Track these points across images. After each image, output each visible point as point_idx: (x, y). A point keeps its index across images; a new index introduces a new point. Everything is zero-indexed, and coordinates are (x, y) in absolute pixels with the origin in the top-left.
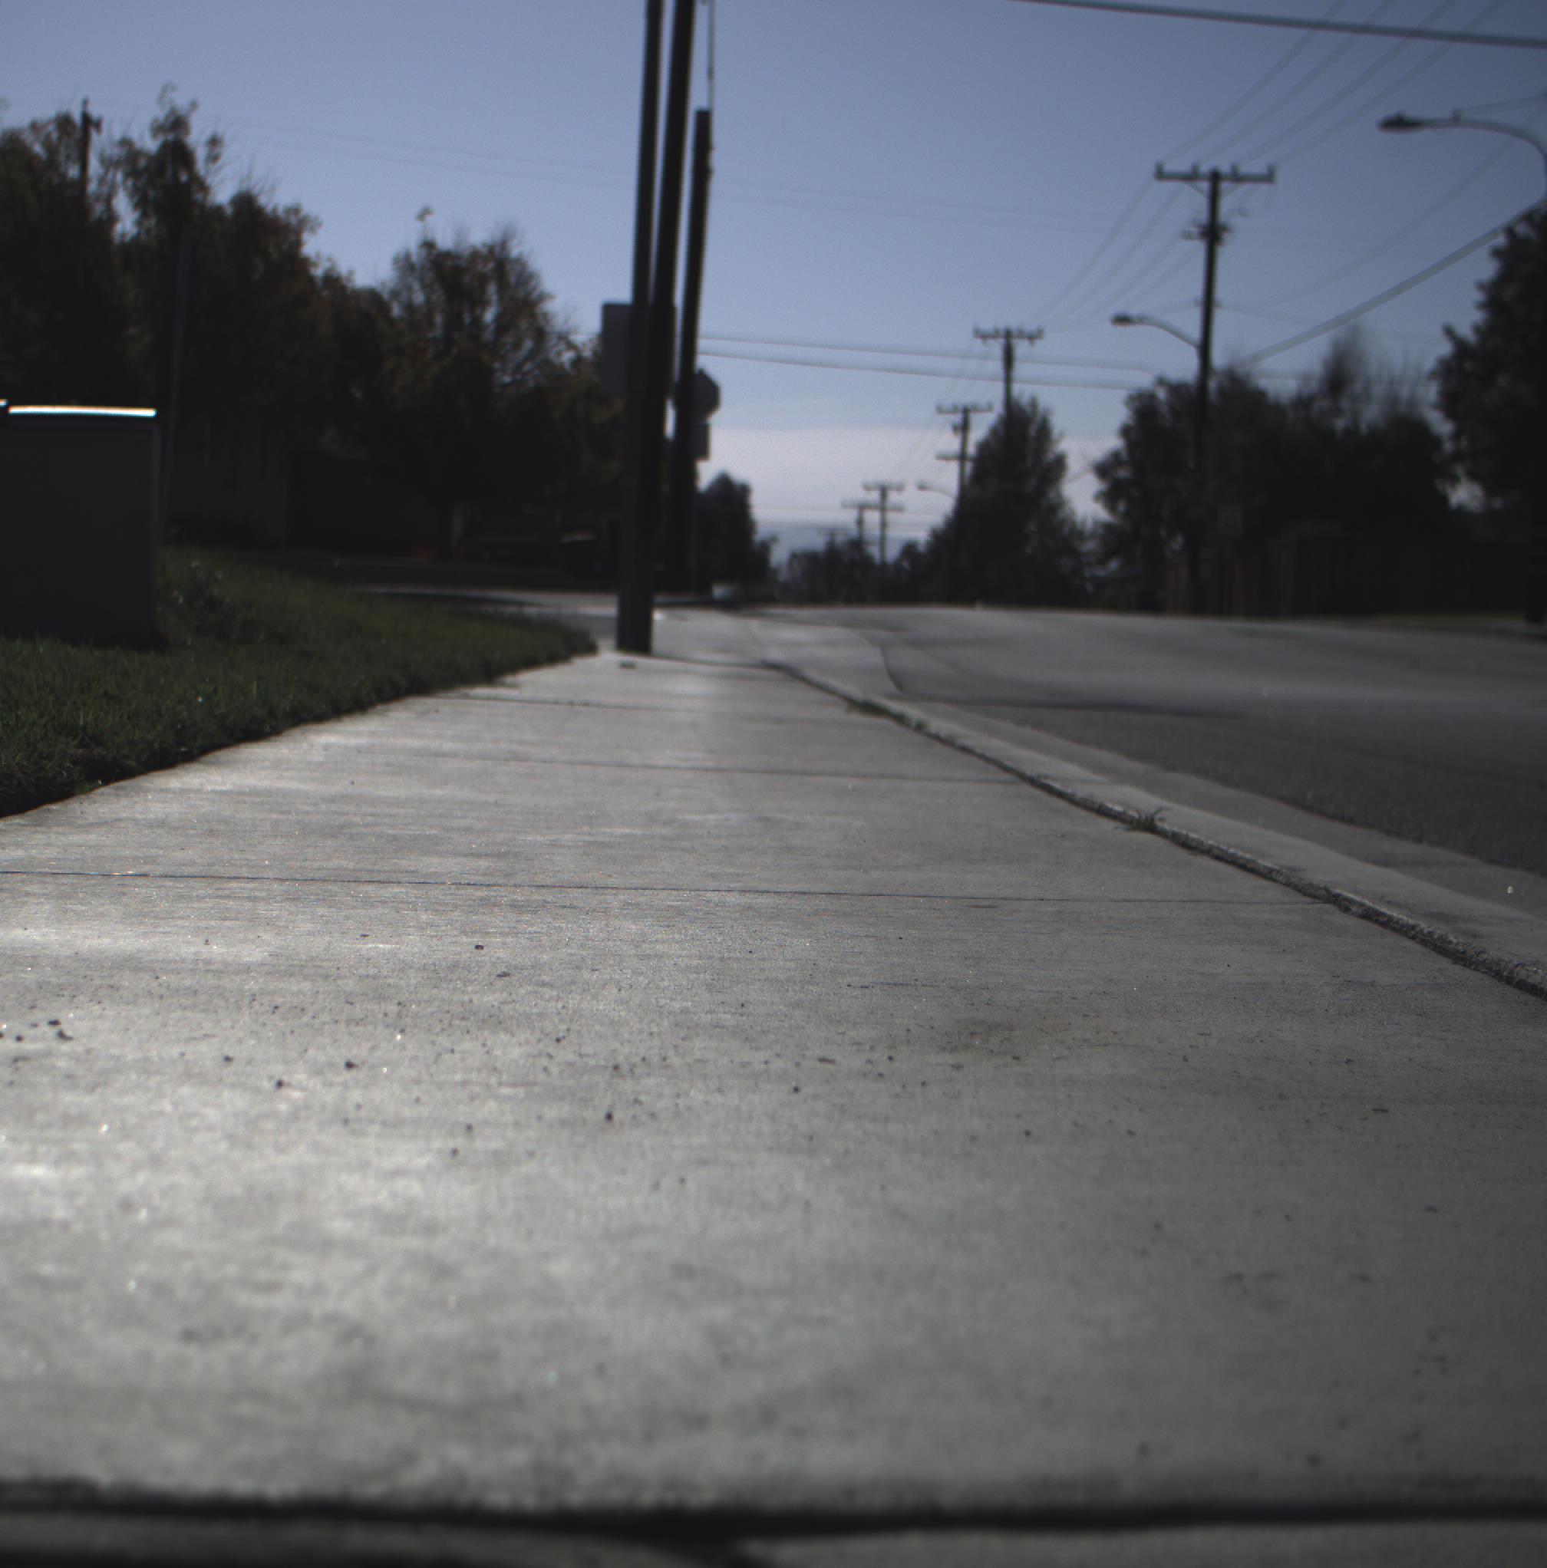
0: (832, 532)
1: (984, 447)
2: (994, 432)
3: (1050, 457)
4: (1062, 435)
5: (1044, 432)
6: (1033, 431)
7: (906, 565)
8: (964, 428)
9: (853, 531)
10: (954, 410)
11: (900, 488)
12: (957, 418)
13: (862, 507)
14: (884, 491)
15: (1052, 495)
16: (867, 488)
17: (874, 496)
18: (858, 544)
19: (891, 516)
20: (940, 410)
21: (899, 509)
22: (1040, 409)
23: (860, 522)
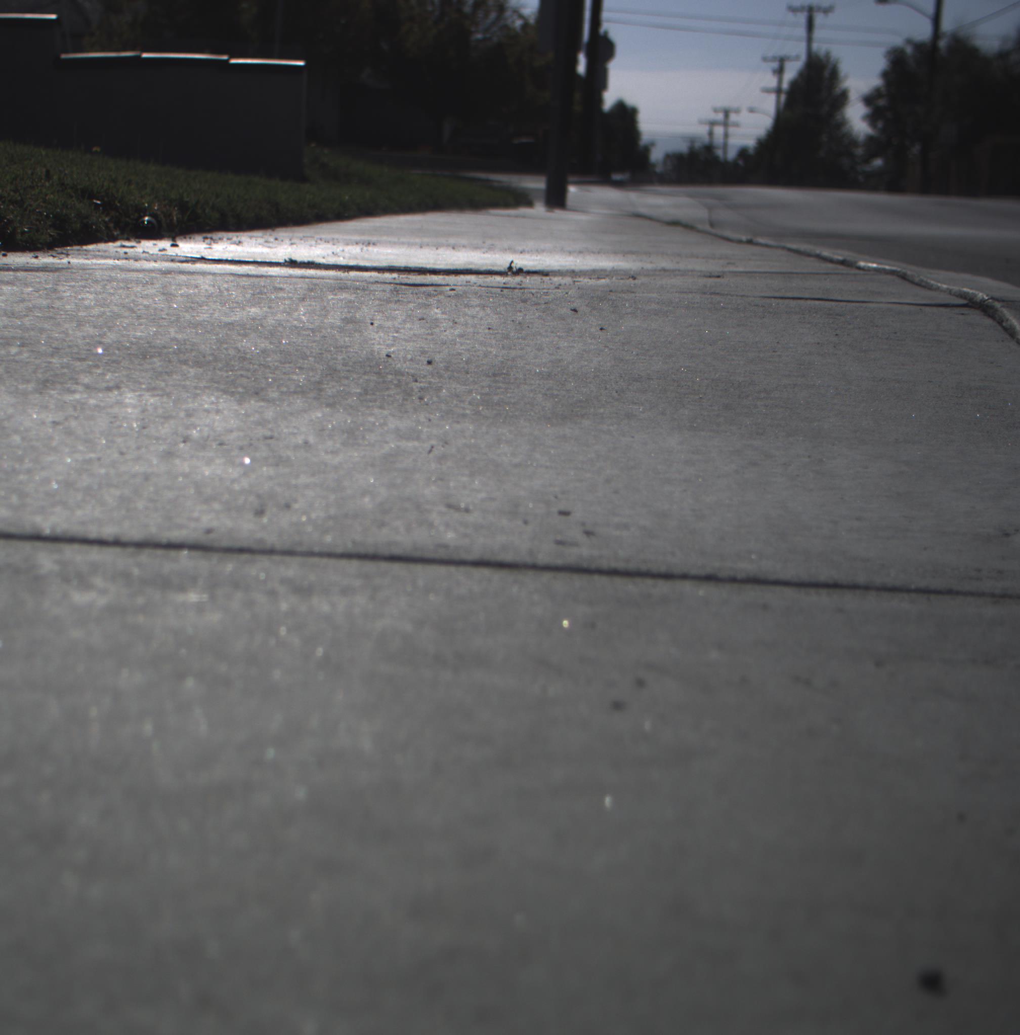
0: (692, 142)
1: (794, 84)
2: (801, 74)
3: (837, 91)
4: (846, 77)
5: (834, 74)
6: (826, 74)
7: (741, 163)
8: (779, 72)
9: (706, 139)
10: (774, 59)
11: (737, 111)
12: (775, 65)
13: (713, 124)
14: (727, 113)
15: (838, 117)
16: (716, 111)
17: (720, 117)
18: (709, 148)
19: (731, 130)
20: (765, 59)
21: (737, 125)
22: (832, 59)
23: (711, 134)
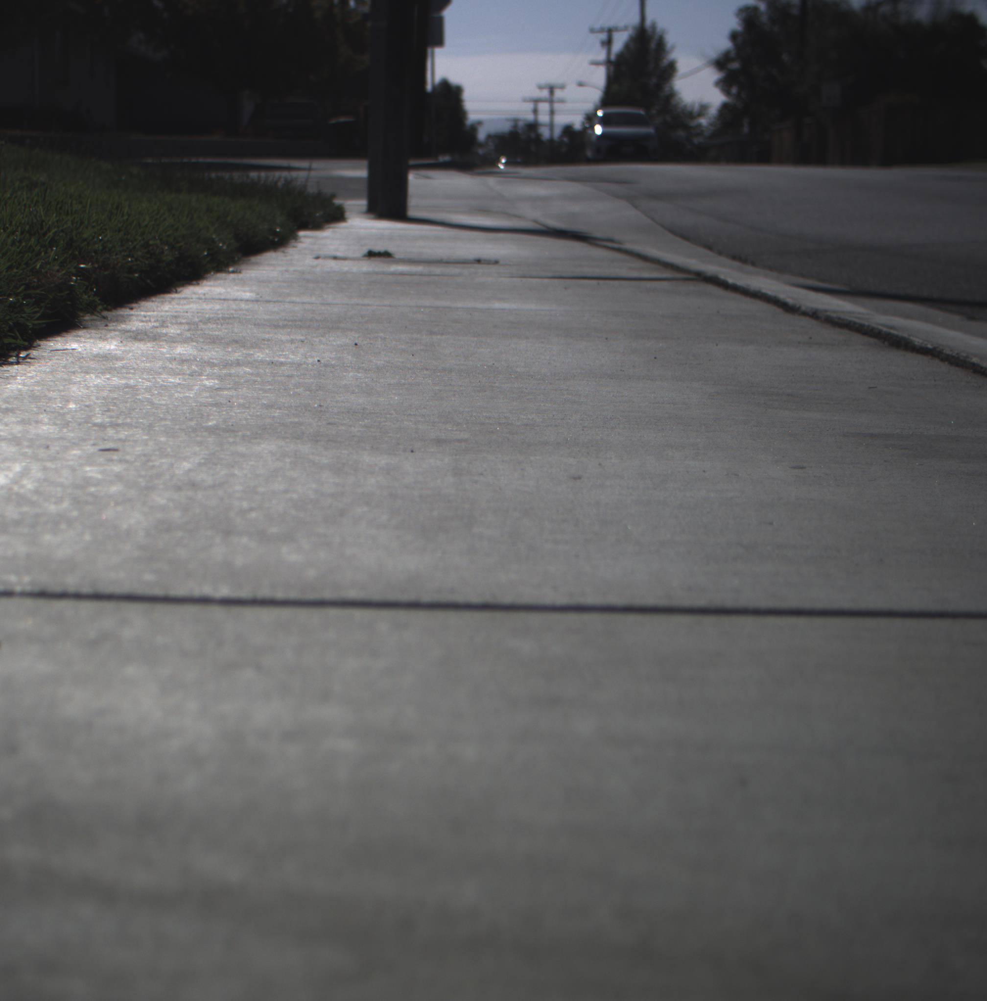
0: (516, 121)
1: (621, 56)
2: (627, 46)
3: (665, 62)
4: (673, 47)
5: (661, 45)
6: (653, 45)
7: (566, 140)
8: (608, 43)
10: (601, 30)
11: (562, 87)
12: (604, 36)
13: (536, 101)
14: (552, 89)
15: (667, 89)
16: (541, 88)
18: (533, 126)
19: (557, 106)
20: (592, 31)
21: (562, 101)
22: (658, 30)
23: (535, 111)
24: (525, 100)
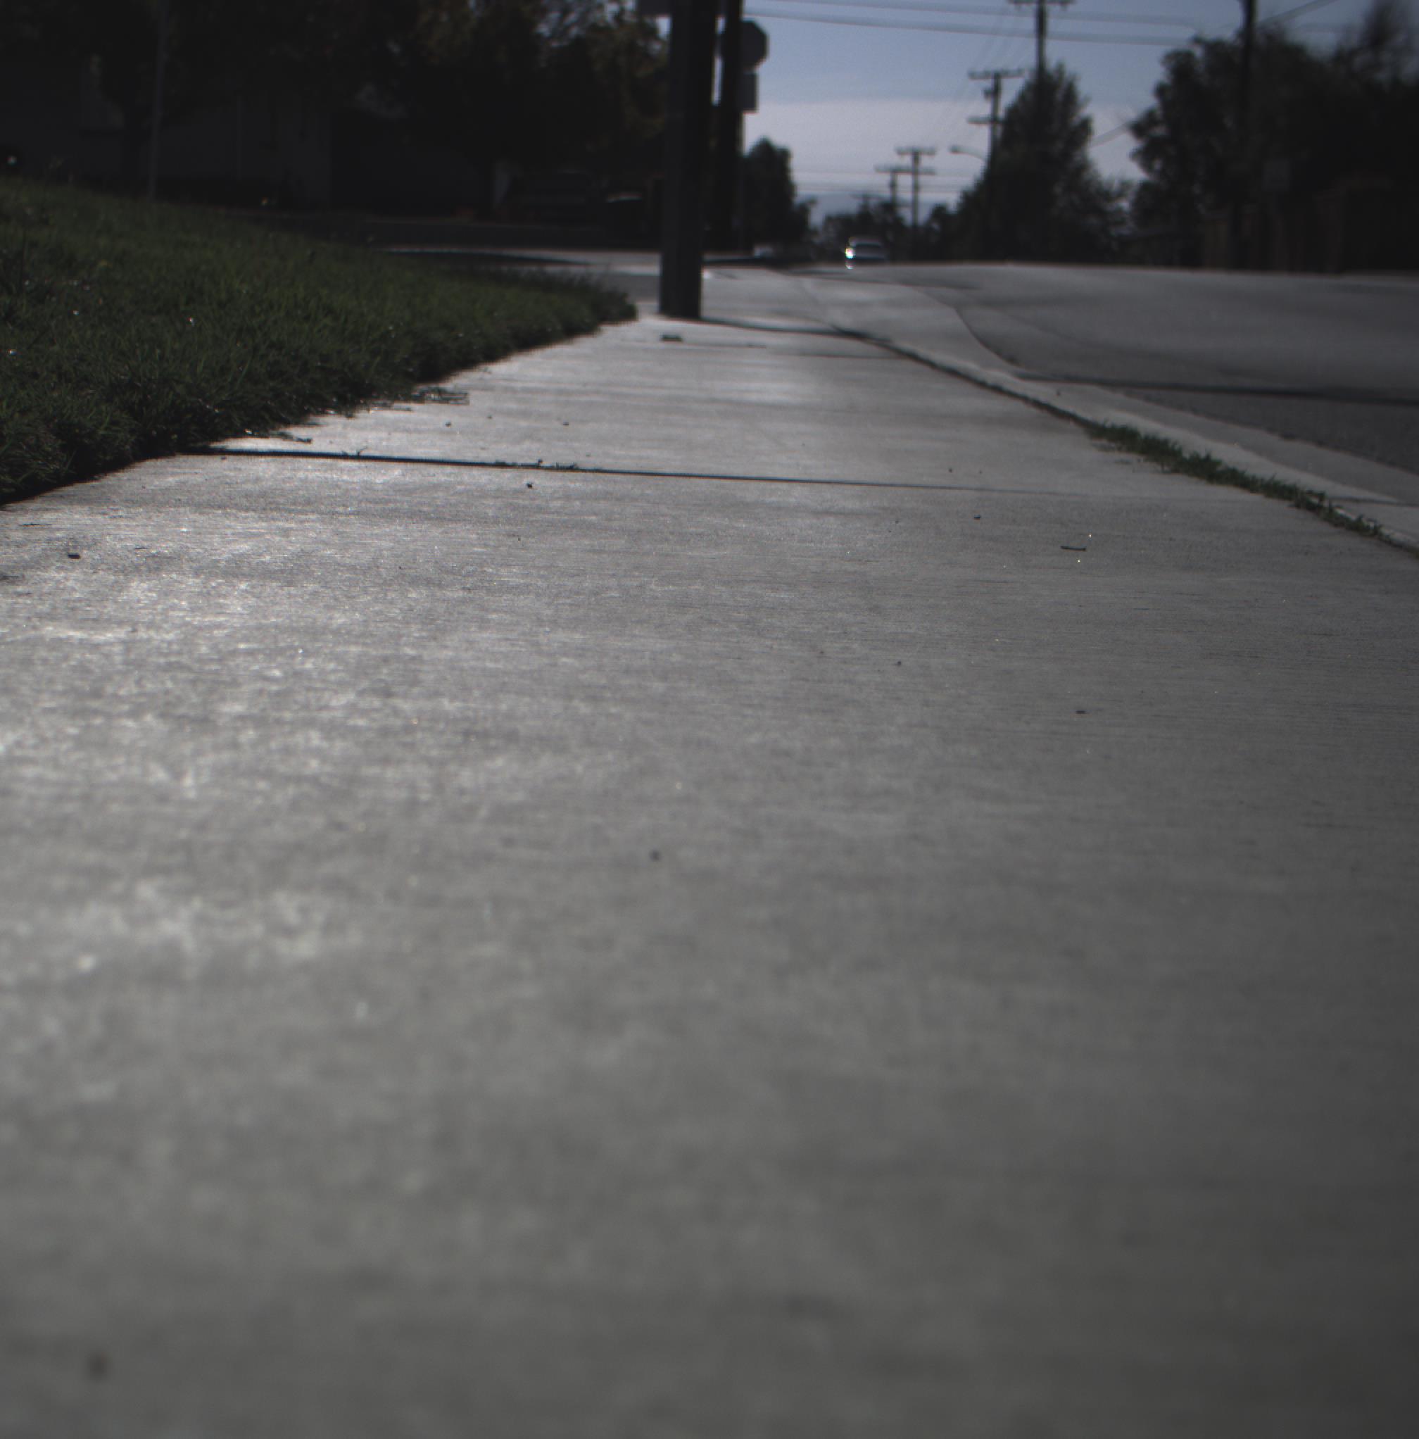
0: (866, 197)
1: (1013, 111)
2: (1022, 97)
3: (1076, 120)
4: (1087, 100)
5: (1070, 97)
6: (1059, 96)
7: (936, 226)
8: (994, 93)
9: (886, 194)
10: (986, 75)
11: (932, 152)
12: (988, 84)
13: (895, 171)
14: (916, 155)
15: (1077, 158)
16: (901, 152)
18: (890, 207)
20: (972, 76)
21: (931, 172)
22: (1067, 75)
23: (893, 185)
24: (879, 170)
